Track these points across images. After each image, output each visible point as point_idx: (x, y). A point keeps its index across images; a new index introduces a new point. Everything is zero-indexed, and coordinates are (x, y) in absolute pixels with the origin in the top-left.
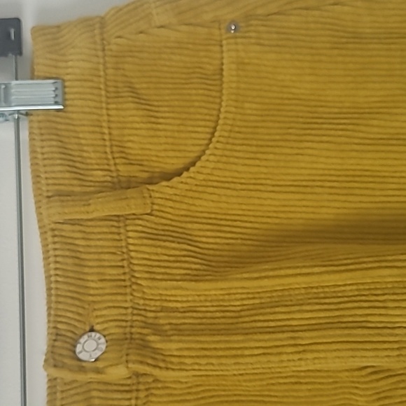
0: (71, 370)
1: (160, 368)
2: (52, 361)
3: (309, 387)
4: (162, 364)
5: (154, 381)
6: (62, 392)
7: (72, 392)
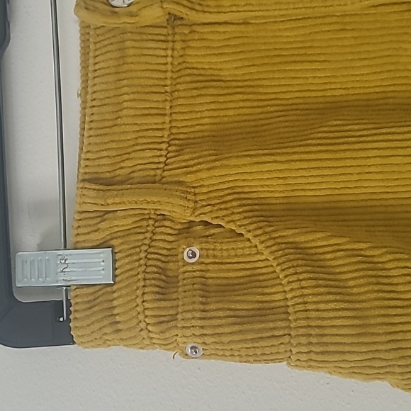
0: (103, 14)
1: (197, 11)
2: (83, 3)
3: (355, 34)
4: (198, 7)
5: (190, 32)
6: (95, 43)
7: (106, 43)
